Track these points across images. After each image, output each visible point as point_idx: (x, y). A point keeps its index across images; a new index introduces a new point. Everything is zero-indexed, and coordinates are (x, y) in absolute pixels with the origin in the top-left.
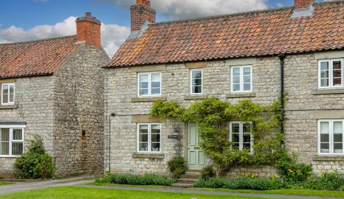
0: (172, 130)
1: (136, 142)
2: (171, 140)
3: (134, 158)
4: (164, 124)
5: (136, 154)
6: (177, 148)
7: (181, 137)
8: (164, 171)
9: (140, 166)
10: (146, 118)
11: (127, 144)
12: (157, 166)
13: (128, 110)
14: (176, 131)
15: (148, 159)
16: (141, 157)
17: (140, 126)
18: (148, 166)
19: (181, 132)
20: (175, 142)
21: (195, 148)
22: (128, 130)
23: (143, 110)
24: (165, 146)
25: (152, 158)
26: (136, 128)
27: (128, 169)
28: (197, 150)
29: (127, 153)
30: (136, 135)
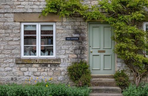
0: (71, 31)
1: (20, 45)
2: (70, 42)
3: (17, 64)
4: (60, 24)
5: (20, 59)
6: (78, 52)
7: (83, 39)
8: (60, 78)
9: (26, 74)
10: (36, 17)
11: (6, 47)
12: (51, 73)
13: (8, 7)
14: (76, 32)
15: (37, 65)
16: (28, 63)
17: (25, 26)
18: (38, 73)
19: (83, 33)
20: (76, 45)
21: (99, 52)
22: (9, 31)
23: (29, 7)
24: (61, 49)
25: (44, 64)
26: (20, 29)
27: (9, 77)
28: (102, 55)
29: (6, 58)
30: (20, 37)
